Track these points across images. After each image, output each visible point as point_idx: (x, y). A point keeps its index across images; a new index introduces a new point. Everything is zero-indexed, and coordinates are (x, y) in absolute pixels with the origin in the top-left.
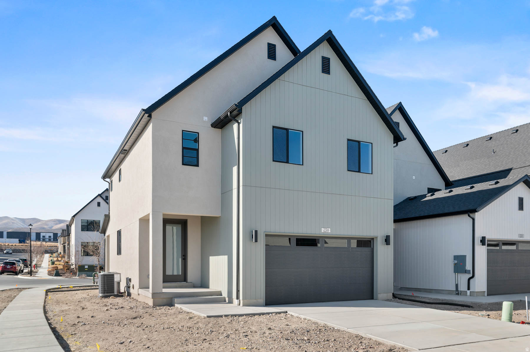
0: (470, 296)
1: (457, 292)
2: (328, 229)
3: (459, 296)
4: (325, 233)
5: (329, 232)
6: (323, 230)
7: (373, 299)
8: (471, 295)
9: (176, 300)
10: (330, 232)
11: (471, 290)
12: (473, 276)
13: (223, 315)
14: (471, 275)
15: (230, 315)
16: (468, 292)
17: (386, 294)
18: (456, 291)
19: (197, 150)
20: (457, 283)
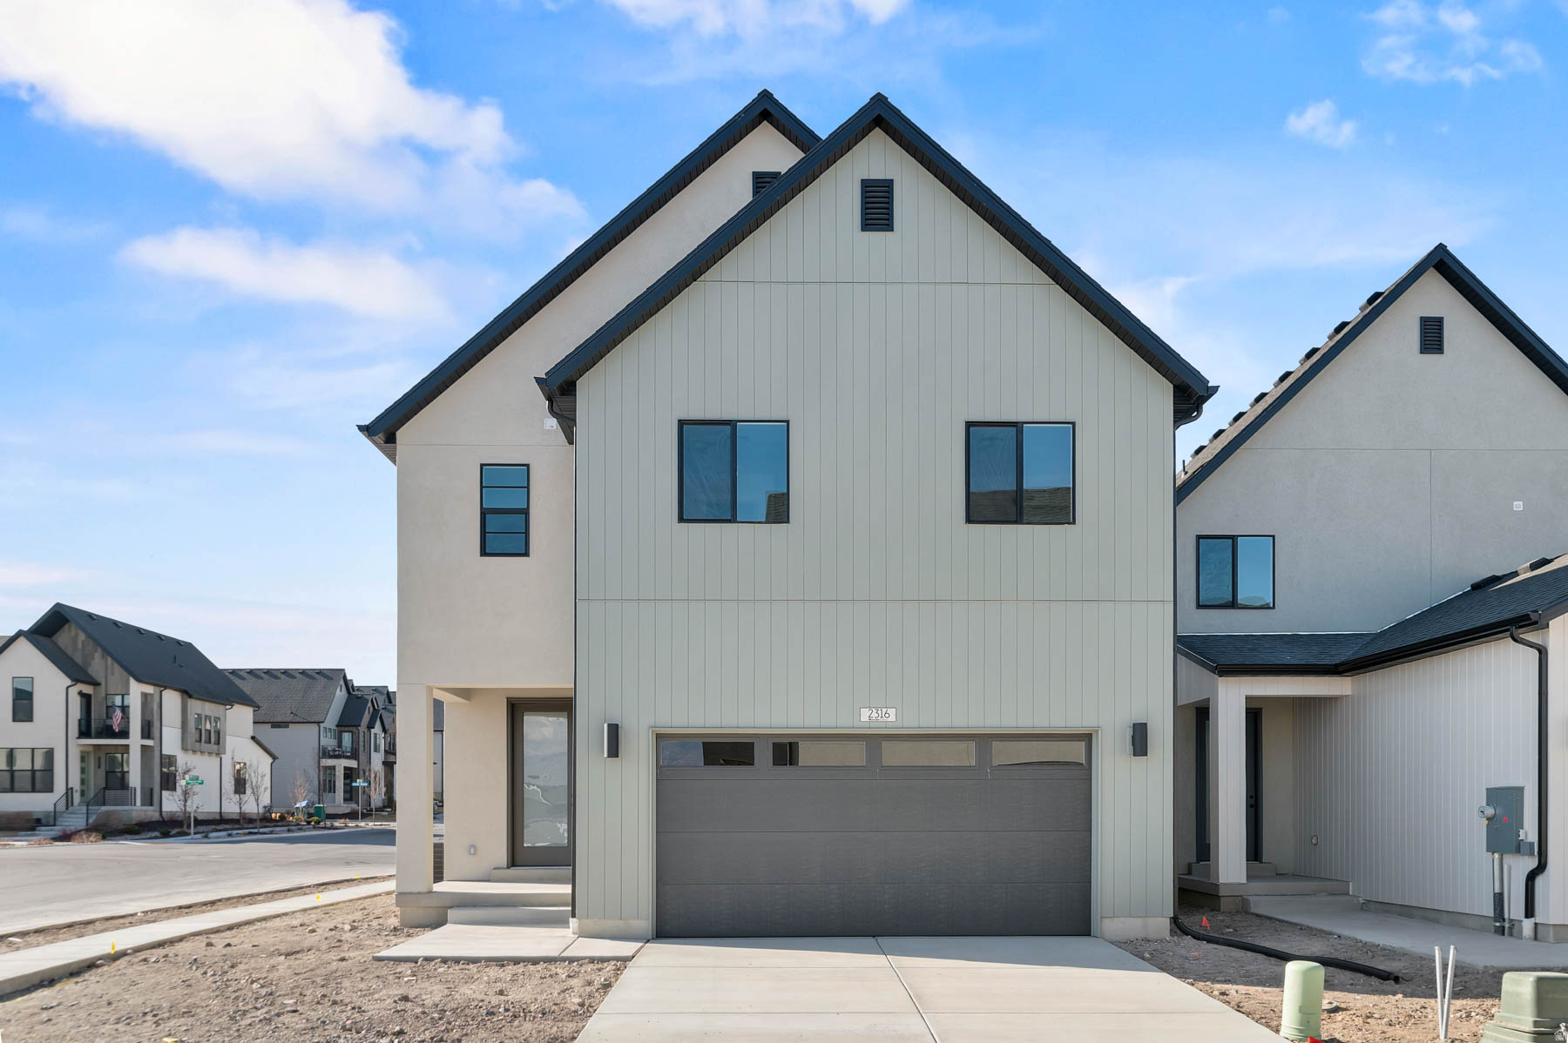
0: (1536, 938)
1: (1498, 924)
2: (884, 710)
3: (1506, 938)
4: (872, 725)
5: (889, 719)
6: (865, 715)
7: (1090, 935)
8: (1539, 936)
9: (451, 914)
10: (892, 718)
11: (1539, 918)
12: (1542, 867)
13: (420, 957)
14: (1533, 863)
15: (437, 958)
16: (1527, 926)
17: (1140, 919)
18: (1496, 921)
19: (525, 512)
20: (1497, 890)
